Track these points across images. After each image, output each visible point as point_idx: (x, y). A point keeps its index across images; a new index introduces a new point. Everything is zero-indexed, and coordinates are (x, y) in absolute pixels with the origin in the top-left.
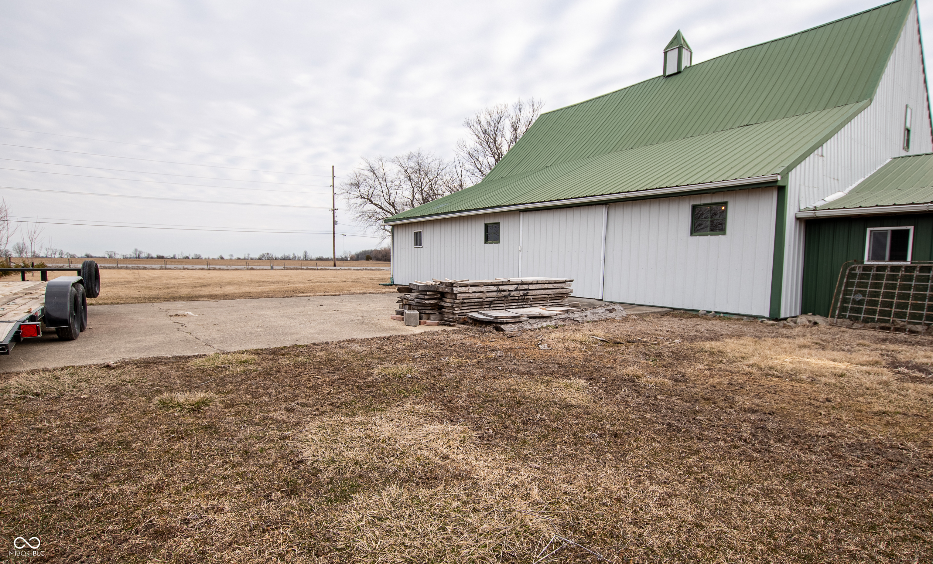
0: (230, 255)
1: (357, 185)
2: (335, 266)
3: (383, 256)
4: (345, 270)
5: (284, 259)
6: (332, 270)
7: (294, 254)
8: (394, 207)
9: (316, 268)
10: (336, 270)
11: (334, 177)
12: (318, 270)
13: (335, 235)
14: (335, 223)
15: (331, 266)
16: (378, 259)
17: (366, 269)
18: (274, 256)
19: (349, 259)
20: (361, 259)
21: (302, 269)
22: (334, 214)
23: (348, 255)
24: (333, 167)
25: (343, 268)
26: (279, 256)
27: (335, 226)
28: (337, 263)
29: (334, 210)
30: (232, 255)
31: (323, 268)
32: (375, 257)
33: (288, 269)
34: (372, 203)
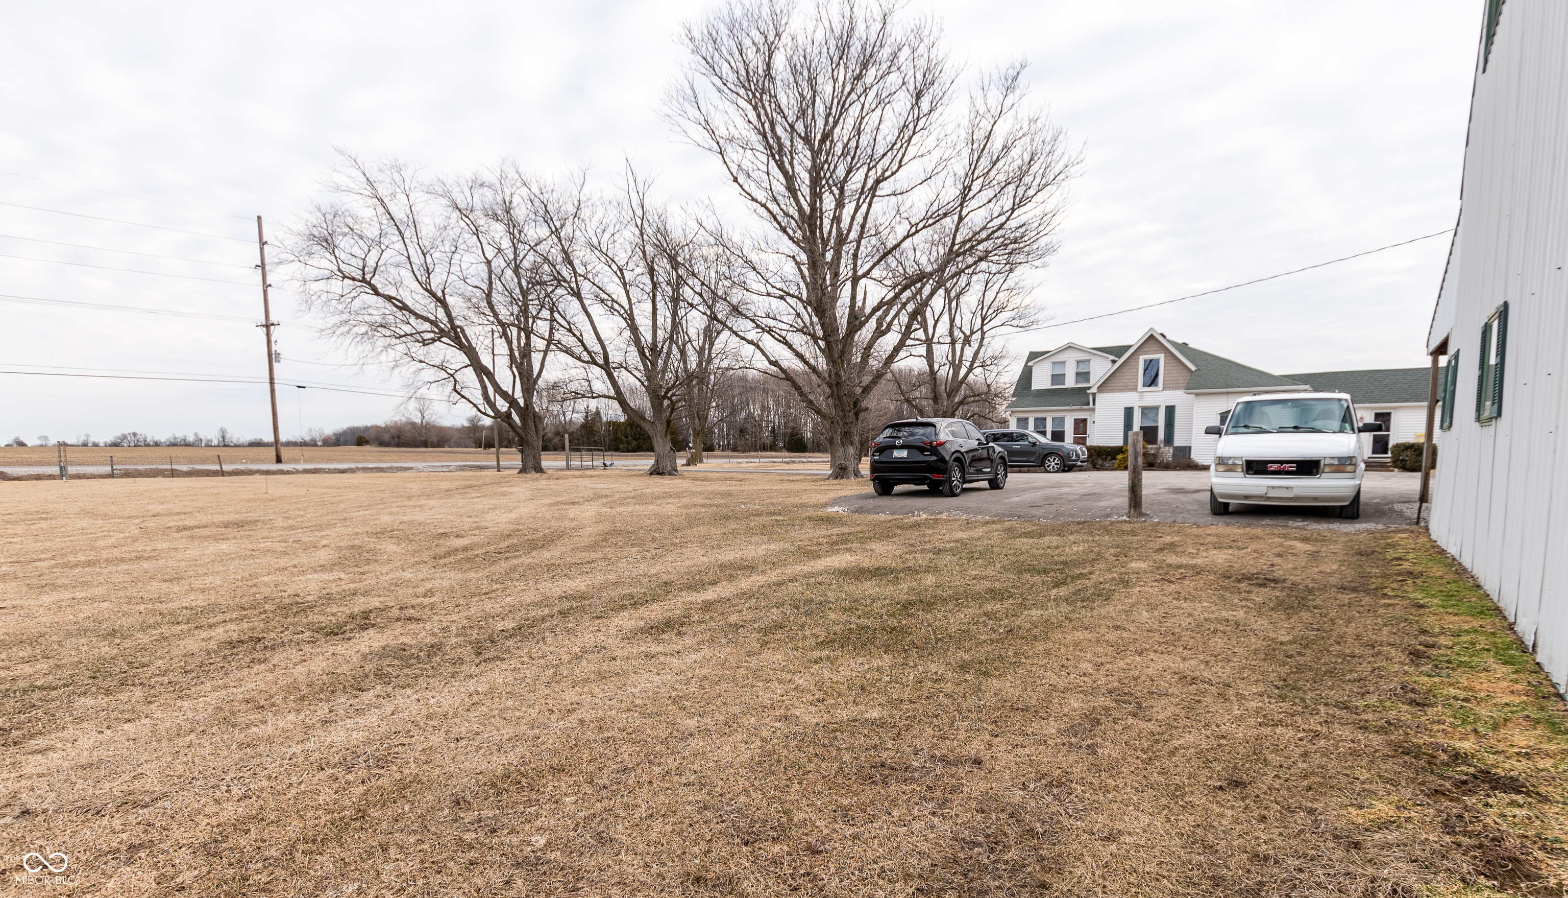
0: (40, 438)
1: (328, 243)
2: (279, 460)
3: (393, 438)
4: (306, 471)
5: (174, 445)
6: (267, 473)
7: (196, 435)
8: (442, 302)
9: (217, 467)
10: (282, 472)
11: (263, 243)
12: (222, 473)
13: (276, 387)
14: (272, 357)
15: (269, 462)
16: (382, 444)
17: (365, 469)
18: (149, 439)
19: (319, 443)
20: (346, 443)
21: (174, 474)
22: (268, 334)
23: (316, 435)
24: (259, 218)
25: (300, 467)
26: (163, 438)
27: (275, 365)
28: (285, 453)
29: (268, 326)
30: (46, 438)
31: (242, 467)
32: (377, 439)
33: (127, 474)
34: (377, 293)
